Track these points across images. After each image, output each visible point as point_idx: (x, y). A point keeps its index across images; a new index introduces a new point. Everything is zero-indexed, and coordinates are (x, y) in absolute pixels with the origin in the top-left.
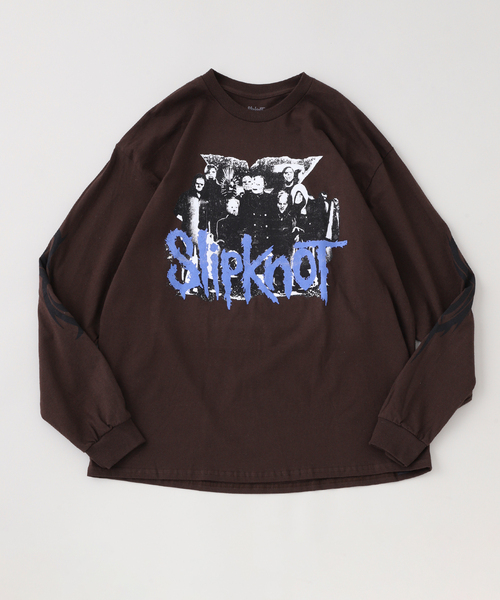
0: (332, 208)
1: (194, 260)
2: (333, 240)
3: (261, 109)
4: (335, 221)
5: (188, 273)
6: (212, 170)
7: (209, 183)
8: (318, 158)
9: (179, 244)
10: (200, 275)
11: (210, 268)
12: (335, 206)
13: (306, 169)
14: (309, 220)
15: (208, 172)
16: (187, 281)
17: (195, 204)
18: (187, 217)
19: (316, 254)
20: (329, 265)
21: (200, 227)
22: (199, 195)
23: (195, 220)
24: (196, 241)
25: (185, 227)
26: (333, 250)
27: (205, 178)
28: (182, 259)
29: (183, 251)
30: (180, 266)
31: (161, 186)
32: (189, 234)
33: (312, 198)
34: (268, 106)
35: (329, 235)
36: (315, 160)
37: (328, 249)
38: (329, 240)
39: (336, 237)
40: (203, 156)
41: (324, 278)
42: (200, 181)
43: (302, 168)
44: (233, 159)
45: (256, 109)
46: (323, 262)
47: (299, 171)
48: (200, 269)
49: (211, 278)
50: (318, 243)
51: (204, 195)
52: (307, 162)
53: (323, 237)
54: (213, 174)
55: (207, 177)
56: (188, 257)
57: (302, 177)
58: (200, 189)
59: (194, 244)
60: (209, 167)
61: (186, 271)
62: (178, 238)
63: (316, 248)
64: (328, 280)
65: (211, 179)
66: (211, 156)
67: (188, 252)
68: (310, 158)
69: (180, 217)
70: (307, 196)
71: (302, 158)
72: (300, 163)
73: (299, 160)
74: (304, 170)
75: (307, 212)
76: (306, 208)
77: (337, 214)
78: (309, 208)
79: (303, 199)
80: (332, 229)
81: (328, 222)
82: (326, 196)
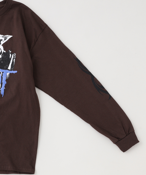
0: (12, 57)
2: (11, 70)
4: (13, 62)
8: (11, 36)
12: (14, 56)
13: (5, 40)
14: (2, 60)
19: (2, 75)
20: (7, 80)
26: (10, 74)
33: (5, 52)
35: (9, 68)
36: (9, 37)
37: (8, 74)
38: (9, 70)
39: (12, 69)
41: (4, 85)
43: (3, 39)
46: (4, 79)
47: (2, 40)
52: (6, 37)
57: (2, 43)
63: (3, 72)
64: (5, 87)
68: (7, 36)
70: (3, 51)
71: (4, 35)
72: (3, 37)
73: (3, 35)
74: (4, 40)
75: (2, 57)
76: (2, 55)
77: (14, 59)
78: (3, 55)
79: (1, 51)
80: (11, 65)
81: (10, 63)
82: (11, 52)
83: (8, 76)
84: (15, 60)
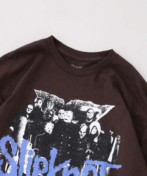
0: (115, 141)
1: (16, 158)
2: (112, 163)
3: (80, 67)
4: (115, 150)
5: (10, 166)
6: (40, 101)
7: (36, 109)
8: (112, 107)
9: (8, 146)
10: (18, 170)
11: (25, 166)
12: (118, 140)
13: (103, 112)
14: (98, 147)
15: (37, 102)
16: (9, 172)
17: (24, 121)
18: (17, 129)
19: (99, 170)
21: (24, 137)
22: (28, 116)
23: (22, 132)
24: (20, 146)
25: (15, 135)
26: (111, 170)
27: (34, 105)
28: (7, 156)
29: (10, 151)
30: (5, 161)
31: (4, 105)
32: (16, 141)
33: (103, 132)
35: (110, 159)
36: (109, 108)
37: (108, 169)
38: (109, 162)
39: (114, 161)
40: (35, 90)
42: (30, 107)
43: (100, 111)
44: (55, 96)
45: (76, 67)
47: (97, 113)
48: (18, 165)
49: (25, 173)
50: (102, 163)
51: (31, 117)
52: (104, 108)
53: (106, 160)
54: (40, 104)
55: (36, 105)
56: (12, 156)
57: (99, 117)
58: (29, 112)
59: (18, 148)
60: (38, 99)
61: (9, 165)
62: (8, 142)
63: (100, 166)
65: (38, 107)
66: (41, 92)
67: (13, 153)
68: (106, 106)
69: (12, 128)
70: (100, 131)
71: (101, 105)
72: (99, 108)
73: (99, 105)
74: (101, 112)
75: (98, 141)
76: (98, 138)
77: (118, 146)
78: (100, 139)
79: (97, 132)
80: (113, 155)
81: (111, 151)
82: (112, 133)
83: (108, 173)
84: (119, 147)
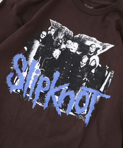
0: (109, 75)
1: (25, 74)
2: (103, 93)
3: (92, 8)
4: (108, 83)
5: (19, 80)
6: (53, 30)
7: (49, 36)
8: (112, 46)
9: (20, 62)
10: (24, 84)
11: (31, 82)
12: (111, 75)
13: (103, 49)
14: (94, 77)
15: (50, 30)
16: (16, 84)
17: (37, 44)
18: (30, 50)
19: (91, 97)
20: (96, 105)
21: (35, 58)
22: (41, 41)
23: (33, 53)
24: (30, 64)
25: (27, 55)
26: (101, 98)
27: (47, 33)
28: (18, 71)
29: (20, 67)
30: (15, 74)
31: (22, 28)
32: (27, 59)
33: (100, 66)
34: (96, 8)
35: (102, 89)
36: (109, 46)
37: (99, 97)
38: (100, 92)
39: (105, 92)
40: (51, 20)
41: (90, 111)
42: (44, 33)
43: (101, 47)
44: (66, 28)
45: (88, 7)
46: (93, 102)
47: (99, 49)
48: (25, 80)
49: (30, 87)
50: (94, 91)
51: (44, 42)
52: (105, 46)
53: (98, 89)
54: (52, 32)
55: (49, 32)
56: (22, 71)
57: (99, 52)
58: (42, 38)
59: (28, 66)
60: (52, 28)
61: (18, 79)
62: (21, 59)
63: (93, 93)
64: (92, 114)
65: (50, 34)
66: (55, 22)
67: (23, 69)
68: (107, 44)
69: (26, 48)
70: (98, 64)
71: (103, 42)
72: (101, 44)
73: (101, 43)
74: (102, 49)
75: (95, 72)
76: (95, 70)
77: (111, 79)
78: (97, 70)
79: (96, 64)
80: (105, 87)
81: (104, 82)
82: (108, 67)
83: (98, 100)
84: (111, 81)
